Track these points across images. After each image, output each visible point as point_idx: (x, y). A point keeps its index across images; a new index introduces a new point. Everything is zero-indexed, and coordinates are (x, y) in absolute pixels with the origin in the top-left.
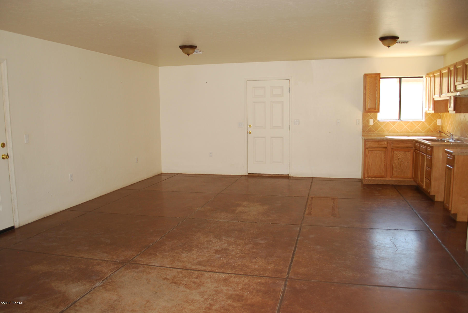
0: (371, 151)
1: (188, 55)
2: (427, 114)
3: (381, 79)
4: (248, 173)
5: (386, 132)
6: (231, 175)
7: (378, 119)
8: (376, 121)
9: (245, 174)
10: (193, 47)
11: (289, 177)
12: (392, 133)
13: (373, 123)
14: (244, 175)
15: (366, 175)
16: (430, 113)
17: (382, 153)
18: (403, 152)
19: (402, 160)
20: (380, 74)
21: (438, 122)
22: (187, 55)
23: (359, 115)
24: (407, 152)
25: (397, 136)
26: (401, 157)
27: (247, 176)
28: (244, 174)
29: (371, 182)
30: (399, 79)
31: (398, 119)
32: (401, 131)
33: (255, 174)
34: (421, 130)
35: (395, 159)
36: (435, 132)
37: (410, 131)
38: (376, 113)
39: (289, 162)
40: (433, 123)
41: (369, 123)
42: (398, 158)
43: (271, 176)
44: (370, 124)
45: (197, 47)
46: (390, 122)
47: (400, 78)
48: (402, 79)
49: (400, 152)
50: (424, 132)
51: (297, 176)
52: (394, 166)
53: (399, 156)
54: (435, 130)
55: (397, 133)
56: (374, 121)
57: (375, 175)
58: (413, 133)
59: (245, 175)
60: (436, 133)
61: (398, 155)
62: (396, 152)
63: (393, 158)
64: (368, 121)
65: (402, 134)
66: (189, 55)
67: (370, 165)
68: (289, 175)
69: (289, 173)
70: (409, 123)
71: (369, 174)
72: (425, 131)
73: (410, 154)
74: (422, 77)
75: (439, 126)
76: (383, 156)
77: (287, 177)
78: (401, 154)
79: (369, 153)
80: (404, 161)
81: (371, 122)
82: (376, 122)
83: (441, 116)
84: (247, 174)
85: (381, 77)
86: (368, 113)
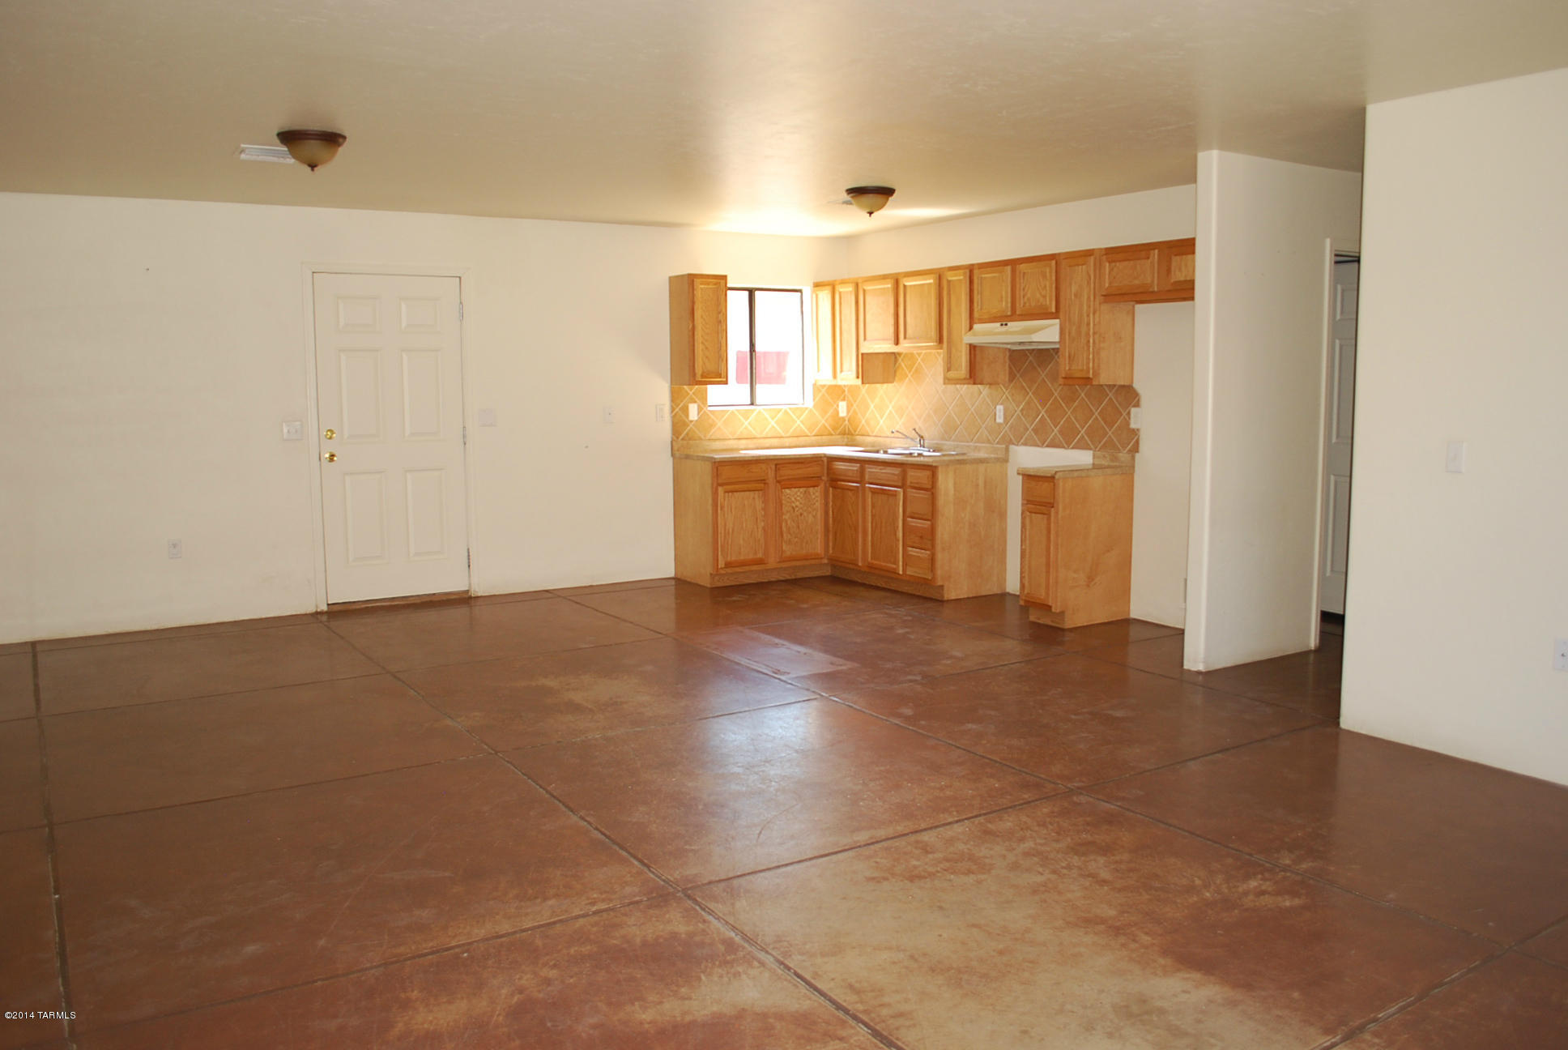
0: (730, 494)
1: (313, 166)
2: (817, 388)
3: (729, 292)
4: (330, 602)
5: (730, 439)
6: (261, 619)
7: (709, 403)
8: (705, 409)
9: (317, 607)
10: (333, 139)
11: (471, 598)
12: (744, 442)
13: (698, 414)
14: (314, 611)
15: (720, 562)
16: (824, 386)
17: (756, 496)
18: (801, 490)
19: (801, 511)
20: (726, 276)
21: (840, 409)
22: (310, 165)
23: (661, 390)
24: (812, 489)
25: (757, 449)
26: (798, 503)
27: (326, 612)
28: (312, 609)
29: (728, 579)
30: (747, 293)
31: (749, 403)
32: (764, 435)
33: (354, 602)
34: (806, 430)
35: (785, 509)
36: (836, 435)
37: (783, 435)
38: (704, 386)
39: (468, 549)
40: (831, 411)
41: (687, 416)
42: (793, 508)
43: (409, 602)
44: (691, 418)
45: (347, 139)
46: (737, 410)
47: (751, 292)
48: (757, 293)
49: (797, 489)
50: (815, 436)
51: (497, 593)
52: (784, 529)
53: (793, 502)
54: (834, 429)
55: (755, 441)
56: (700, 409)
57: (742, 558)
58: (790, 440)
59: (319, 610)
60: (839, 437)
61: (793, 499)
62: (788, 491)
63: (782, 506)
64: (685, 410)
65: (794, 441)
66: (316, 166)
67: (731, 531)
68: (468, 591)
69: (470, 584)
70: (781, 413)
71: (729, 559)
72: (815, 431)
73: (817, 494)
74: (800, 291)
75: (843, 419)
76: (759, 504)
77: (464, 600)
78: (799, 494)
79: (726, 499)
80: (805, 514)
81: (693, 412)
82: (705, 412)
83: (846, 392)
84: (325, 608)
85: (729, 285)
86: (685, 387)
